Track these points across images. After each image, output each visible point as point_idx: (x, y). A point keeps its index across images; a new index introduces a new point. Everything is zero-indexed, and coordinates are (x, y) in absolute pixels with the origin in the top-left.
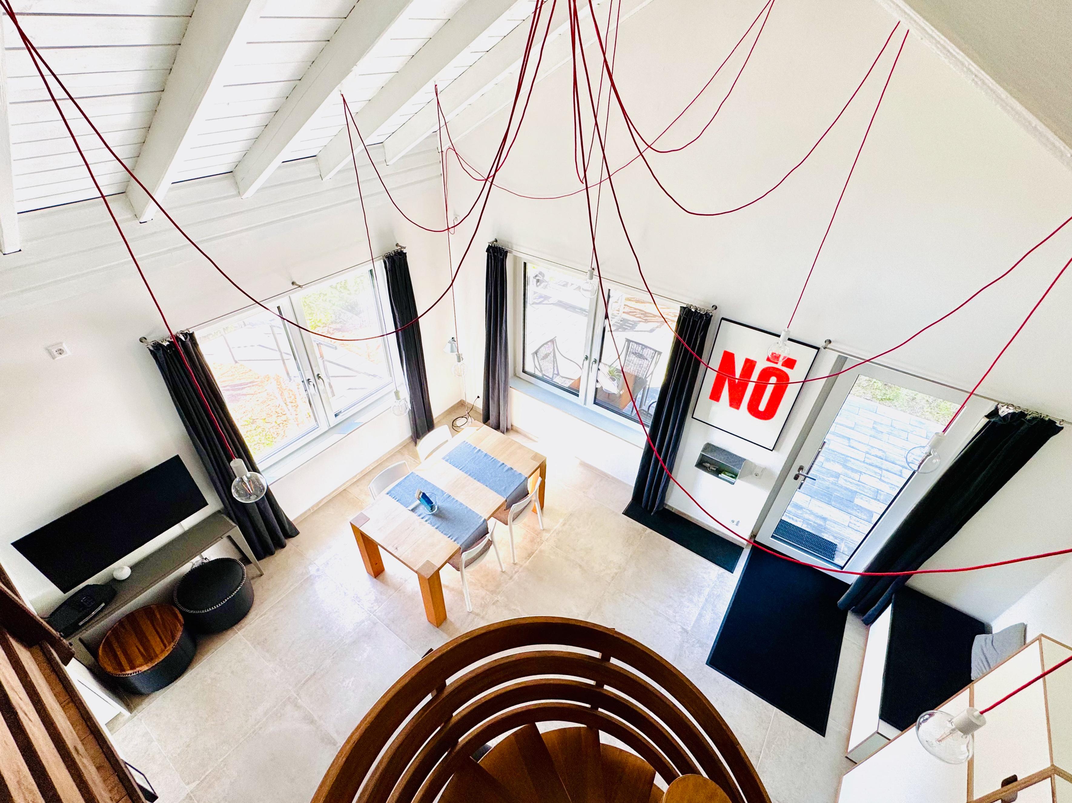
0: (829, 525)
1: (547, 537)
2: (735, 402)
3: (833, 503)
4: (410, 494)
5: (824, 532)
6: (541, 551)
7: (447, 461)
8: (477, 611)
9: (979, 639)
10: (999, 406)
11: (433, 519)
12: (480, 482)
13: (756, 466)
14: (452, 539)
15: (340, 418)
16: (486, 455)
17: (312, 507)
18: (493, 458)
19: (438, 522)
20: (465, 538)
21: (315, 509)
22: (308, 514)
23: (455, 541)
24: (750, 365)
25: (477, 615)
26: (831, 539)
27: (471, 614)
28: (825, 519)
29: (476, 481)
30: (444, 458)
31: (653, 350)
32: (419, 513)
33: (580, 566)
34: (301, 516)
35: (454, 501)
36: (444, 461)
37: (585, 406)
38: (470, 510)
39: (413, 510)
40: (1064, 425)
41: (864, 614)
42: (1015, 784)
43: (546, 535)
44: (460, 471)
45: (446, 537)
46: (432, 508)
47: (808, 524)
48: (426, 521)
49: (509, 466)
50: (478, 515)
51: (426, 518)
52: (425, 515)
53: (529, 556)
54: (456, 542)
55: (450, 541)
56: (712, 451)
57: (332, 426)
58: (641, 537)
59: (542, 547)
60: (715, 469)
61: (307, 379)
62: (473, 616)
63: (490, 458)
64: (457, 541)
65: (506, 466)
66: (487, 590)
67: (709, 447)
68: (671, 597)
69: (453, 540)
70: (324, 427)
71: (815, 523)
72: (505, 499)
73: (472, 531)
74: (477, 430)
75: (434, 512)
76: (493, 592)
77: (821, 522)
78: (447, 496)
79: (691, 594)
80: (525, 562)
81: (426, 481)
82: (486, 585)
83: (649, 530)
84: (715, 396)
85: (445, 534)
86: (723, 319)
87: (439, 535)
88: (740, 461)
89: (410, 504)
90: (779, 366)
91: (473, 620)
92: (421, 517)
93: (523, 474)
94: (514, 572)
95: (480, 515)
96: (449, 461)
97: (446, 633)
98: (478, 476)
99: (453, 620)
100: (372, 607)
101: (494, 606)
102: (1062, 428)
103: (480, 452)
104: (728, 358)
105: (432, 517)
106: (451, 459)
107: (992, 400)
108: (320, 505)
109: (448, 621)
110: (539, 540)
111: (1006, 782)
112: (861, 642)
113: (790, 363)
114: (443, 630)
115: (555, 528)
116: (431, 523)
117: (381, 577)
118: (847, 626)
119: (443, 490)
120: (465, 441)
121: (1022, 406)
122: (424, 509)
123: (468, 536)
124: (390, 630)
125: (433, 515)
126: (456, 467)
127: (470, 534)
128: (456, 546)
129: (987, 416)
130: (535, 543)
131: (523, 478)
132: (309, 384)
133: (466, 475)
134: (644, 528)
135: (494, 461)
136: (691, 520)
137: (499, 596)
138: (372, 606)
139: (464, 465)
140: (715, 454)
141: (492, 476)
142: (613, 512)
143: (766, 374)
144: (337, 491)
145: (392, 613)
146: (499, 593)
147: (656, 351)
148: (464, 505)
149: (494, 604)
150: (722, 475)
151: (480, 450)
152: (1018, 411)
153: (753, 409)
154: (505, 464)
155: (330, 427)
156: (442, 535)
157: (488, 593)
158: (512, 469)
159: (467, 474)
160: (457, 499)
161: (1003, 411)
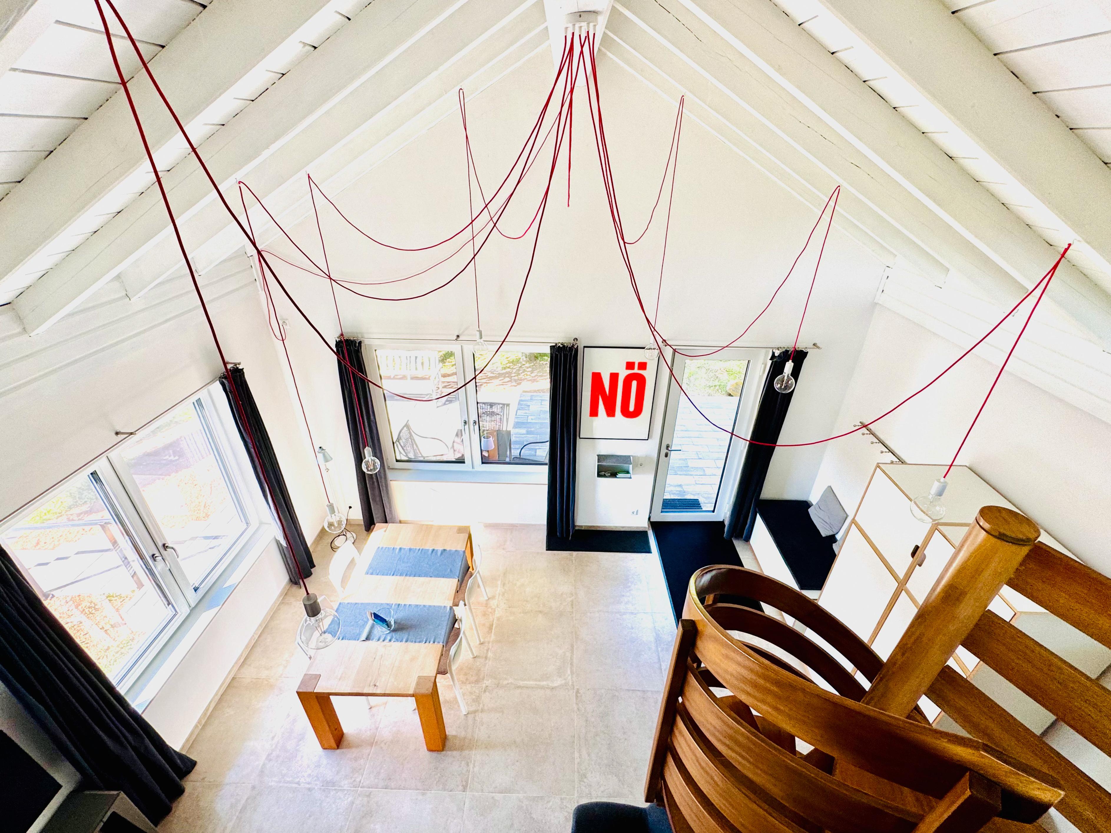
0: (685, 488)
1: (496, 604)
2: (611, 412)
3: (679, 473)
4: (353, 625)
5: (685, 495)
6: (498, 619)
7: (372, 574)
8: (472, 709)
9: (811, 511)
10: (774, 351)
11: (398, 635)
12: (422, 577)
13: (638, 457)
14: (430, 642)
15: (201, 592)
16: (410, 549)
17: (199, 722)
18: (419, 549)
19: (404, 635)
20: (443, 633)
21: (203, 722)
22: (196, 733)
23: (434, 642)
24: (614, 377)
25: (475, 712)
26: (692, 497)
27: (469, 716)
28: (680, 486)
29: (416, 578)
30: (367, 573)
31: (501, 404)
32: (377, 638)
33: (541, 612)
34: (187, 740)
35: (407, 607)
36: (369, 576)
37: (473, 470)
38: (430, 606)
39: (368, 638)
40: (808, 350)
41: (742, 537)
42: (919, 550)
43: (493, 603)
44: (394, 577)
45: (422, 644)
46: (388, 625)
47: (674, 494)
48: (390, 641)
49: (441, 549)
50: (441, 607)
51: (389, 638)
52: (385, 636)
53: (490, 628)
54: (436, 643)
55: (430, 645)
56: (604, 460)
57: (193, 605)
58: (572, 562)
59: (497, 614)
60: (609, 474)
61: (151, 554)
62: (473, 715)
63: (417, 551)
64: (437, 641)
65: (437, 550)
66: (470, 683)
67: (600, 458)
68: (623, 596)
69: (432, 642)
70: (184, 611)
71: (677, 491)
72: (457, 580)
73: (445, 623)
74: (385, 531)
75: (393, 627)
76: (477, 682)
77: (679, 489)
78: (397, 606)
79: (635, 585)
80: (490, 637)
81: (362, 604)
82: (467, 679)
83: (575, 553)
84: (594, 412)
85: (420, 642)
86: (585, 347)
87: (413, 647)
88: (626, 459)
89: (360, 634)
90: (636, 371)
91: (474, 719)
92: (381, 640)
93: (459, 549)
94: (485, 651)
95: (443, 605)
96: (374, 573)
97: (455, 750)
98: (416, 572)
99: (454, 733)
100: (355, 781)
101: (487, 693)
102: (808, 352)
103: (402, 550)
104: (597, 377)
105: (394, 634)
106: (374, 570)
107: (770, 348)
108: (208, 714)
109: (450, 737)
110: (490, 610)
111: (913, 554)
112: (751, 554)
113: (643, 366)
114: (450, 750)
115: (498, 592)
116: (397, 640)
117: (344, 743)
118: (738, 549)
119: (388, 603)
120: (379, 547)
121: (786, 347)
122: (380, 630)
123: (444, 631)
124: (392, 789)
125: (394, 631)
126: (387, 575)
127: (445, 628)
128: (438, 646)
129: (770, 359)
130: (489, 615)
131: (462, 553)
132: (155, 560)
133: (402, 578)
134: (570, 553)
135: (423, 551)
136: (600, 529)
137: (485, 681)
138: (353, 779)
139: (394, 570)
140: (608, 461)
141: (430, 566)
142: (538, 553)
143: (628, 380)
144: (225, 684)
145: (382, 771)
146: (483, 679)
147: (504, 404)
148: (420, 605)
149: (485, 691)
150: (619, 475)
151: (400, 549)
152: (784, 350)
153: (626, 413)
154: (436, 549)
155: (191, 608)
156: (417, 644)
157: (473, 685)
158: (444, 550)
159: (403, 576)
160: (408, 603)
161: (777, 353)
